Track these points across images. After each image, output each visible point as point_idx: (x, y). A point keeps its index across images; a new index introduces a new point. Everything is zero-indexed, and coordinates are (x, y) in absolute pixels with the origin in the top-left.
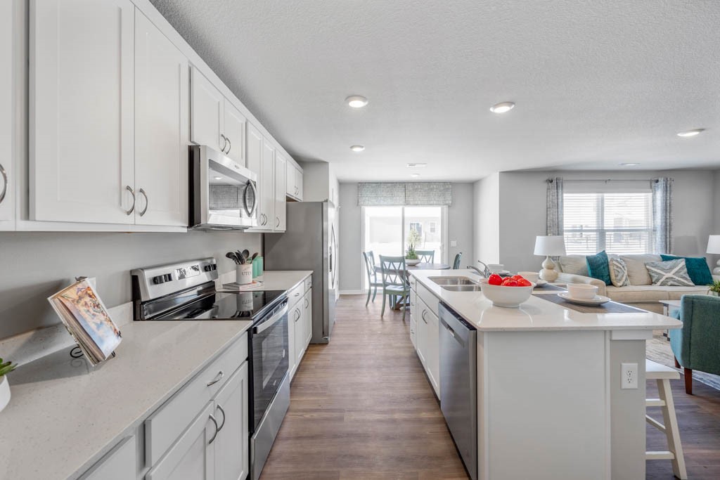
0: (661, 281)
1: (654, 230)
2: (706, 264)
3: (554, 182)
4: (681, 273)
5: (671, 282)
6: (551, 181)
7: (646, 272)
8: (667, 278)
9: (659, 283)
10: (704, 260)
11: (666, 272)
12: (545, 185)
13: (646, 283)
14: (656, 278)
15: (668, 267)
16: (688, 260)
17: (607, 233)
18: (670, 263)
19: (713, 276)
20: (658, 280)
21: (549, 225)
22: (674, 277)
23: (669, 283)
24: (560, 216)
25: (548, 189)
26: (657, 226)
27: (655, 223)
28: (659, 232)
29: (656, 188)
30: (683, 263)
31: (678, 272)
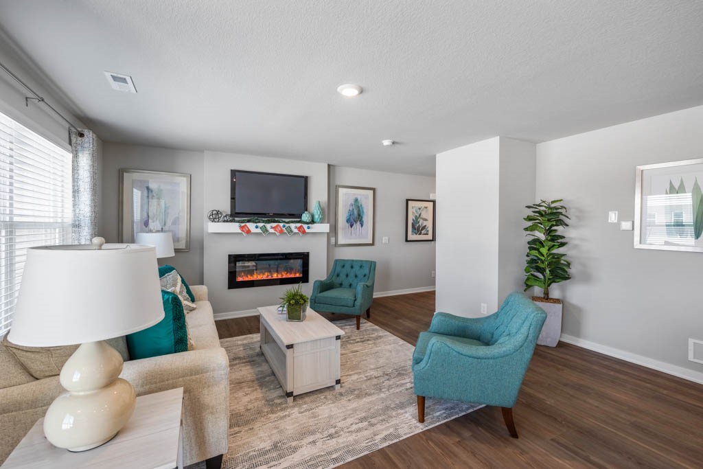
1: (76, 226)
26: (81, 217)
27: (77, 211)
28: (86, 228)
29: (79, 147)
30: (179, 277)
31: (181, 292)
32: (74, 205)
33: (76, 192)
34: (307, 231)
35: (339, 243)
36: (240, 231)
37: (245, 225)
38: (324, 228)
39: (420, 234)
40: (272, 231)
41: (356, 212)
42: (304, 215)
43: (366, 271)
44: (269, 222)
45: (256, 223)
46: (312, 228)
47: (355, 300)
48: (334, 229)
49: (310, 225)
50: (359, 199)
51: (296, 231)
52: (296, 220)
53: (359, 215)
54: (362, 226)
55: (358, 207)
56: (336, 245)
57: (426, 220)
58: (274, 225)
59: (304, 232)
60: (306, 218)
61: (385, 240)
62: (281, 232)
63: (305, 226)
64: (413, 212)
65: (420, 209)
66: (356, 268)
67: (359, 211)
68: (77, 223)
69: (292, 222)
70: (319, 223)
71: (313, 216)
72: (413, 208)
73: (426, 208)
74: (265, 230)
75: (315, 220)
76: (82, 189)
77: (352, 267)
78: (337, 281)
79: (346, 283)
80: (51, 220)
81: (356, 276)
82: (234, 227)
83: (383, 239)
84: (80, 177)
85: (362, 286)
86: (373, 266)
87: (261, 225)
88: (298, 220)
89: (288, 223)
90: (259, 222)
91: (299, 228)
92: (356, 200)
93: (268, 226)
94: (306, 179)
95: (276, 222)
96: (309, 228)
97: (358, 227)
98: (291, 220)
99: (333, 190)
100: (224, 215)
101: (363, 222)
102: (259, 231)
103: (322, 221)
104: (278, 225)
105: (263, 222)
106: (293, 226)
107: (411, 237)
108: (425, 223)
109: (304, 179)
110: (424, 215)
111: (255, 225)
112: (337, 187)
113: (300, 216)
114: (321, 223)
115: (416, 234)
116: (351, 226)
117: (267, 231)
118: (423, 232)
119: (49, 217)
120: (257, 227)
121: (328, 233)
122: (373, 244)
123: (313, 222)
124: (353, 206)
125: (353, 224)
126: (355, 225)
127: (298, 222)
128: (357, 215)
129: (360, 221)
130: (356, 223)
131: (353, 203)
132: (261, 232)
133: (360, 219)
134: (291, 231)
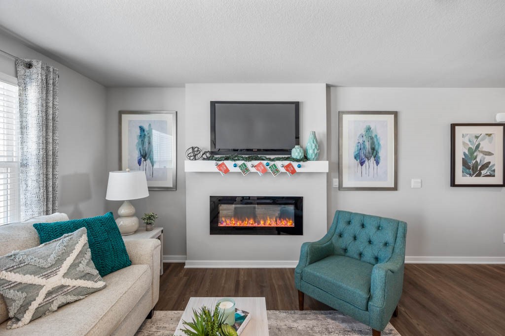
0: (34, 305)
1: (24, 165)
4: (81, 267)
8: (49, 293)
9: (28, 316)
11: (47, 277)
14: (19, 303)
15: (51, 259)
16: (89, 225)
18: (56, 246)
20: (24, 308)
22: (66, 282)
23: (54, 307)
26: (29, 156)
27: (25, 150)
28: (33, 167)
29: (28, 80)
30: (84, 239)
31: (74, 266)
32: (22, 142)
33: (23, 128)
34: (298, 170)
35: (344, 186)
36: (217, 170)
37: (223, 164)
38: (323, 166)
39: (479, 175)
40: (253, 170)
41: (368, 146)
42: (294, 150)
43: (389, 236)
44: (249, 159)
45: (235, 160)
46: (304, 166)
47: (369, 299)
48: (337, 168)
49: (301, 163)
50: (373, 128)
51: (283, 170)
52: (283, 156)
53: (373, 149)
54: (378, 163)
55: (372, 138)
56: (340, 187)
57: (490, 154)
58: (256, 163)
59: (293, 172)
60: (297, 154)
61: (415, 183)
62: (265, 172)
63: (295, 164)
64: (464, 143)
65: (477, 137)
66: (371, 230)
67: (373, 143)
68: (25, 162)
69: (278, 159)
70: (314, 160)
71: (305, 152)
72: (463, 136)
73: (490, 135)
74: (245, 169)
75: (309, 157)
76: (30, 125)
77: (363, 226)
78: (340, 244)
79: (353, 250)
80: (6, 159)
81: (370, 242)
82: (211, 166)
83: (411, 182)
84: (28, 112)
85: (382, 273)
86: (400, 230)
87: (240, 163)
88: (286, 156)
89: (273, 160)
90: (239, 160)
91: (287, 167)
92: (369, 129)
93: (249, 164)
94: (297, 105)
95: (258, 160)
96: (299, 166)
97: (371, 164)
98: (277, 156)
99: (334, 117)
100: (203, 152)
101: (379, 158)
102: (238, 170)
103: (318, 157)
104: (260, 163)
105: (243, 160)
106: (279, 164)
107: (460, 179)
108: (487, 159)
109: (294, 105)
110: (485, 146)
111: (233, 163)
112: (341, 114)
113: (289, 152)
114: (317, 160)
115: (471, 175)
116: (362, 163)
117: (247, 170)
118: (483, 172)
119: (4, 156)
120: (235, 166)
121: (327, 173)
122: (395, 188)
123: (305, 158)
124: (364, 137)
125: (364, 161)
126: (367, 162)
127: (287, 159)
128: (370, 150)
129: (375, 157)
130: (369, 160)
131: (364, 133)
132: (240, 171)
133: (375, 154)
134: (277, 170)
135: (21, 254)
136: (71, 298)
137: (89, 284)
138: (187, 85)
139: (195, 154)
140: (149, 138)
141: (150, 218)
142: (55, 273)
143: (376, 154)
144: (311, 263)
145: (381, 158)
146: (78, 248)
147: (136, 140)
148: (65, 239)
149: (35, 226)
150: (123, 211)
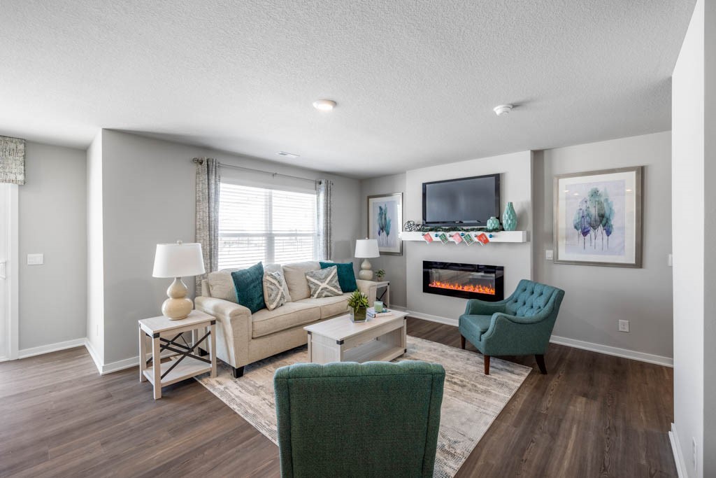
0: (317, 292)
1: (318, 235)
2: (352, 270)
3: (205, 163)
4: (333, 282)
5: (325, 293)
6: (201, 163)
7: (304, 283)
8: (322, 289)
9: (316, 296)
10: (351, 265)
11: (322, 282)
12: (194, 167)
13: (305, 296)
14: (313, 290)
15: (323, 276)
16: (339, 266)
17: (276, 238)
18: (326, 271)
19: (358, 281)
20: (315, 292)
21: (198, 227)
22: (328, 287)
23: (324, 295)
24: (212, 214)
25: (198, 173)
29: (320, 191)
30: (335, 271)
31: (331, 281)
34: (491, 240)
35: (560, 258)
36: (424, 239)
37: (428, 234)
40: (451, 239)
41: (594, 212)
42: (488, 221)
44: (448, 230)
45: (437, 231)
46: (498, 237)
49: (493, 233)
50: (601, 190)
51: (476, 240)
52: (478, 227)
53: (602, 216)
54: (609, 233)
55: (600, 203)
56: (556, 261)
58: (453, 233)
59: (486, 241)
60: (492, 225)
62: (460, 241)
63: (487, 234)
67: (601, 209)
68: (319, 233)
69: (473, 230)
70: (508, 230)
71: (501, 222)
74: (444, 239)
77: (532, 293)
80: (312, 233)
81: (532, 306)
82: (418, 236)
87: (441, 233)
88: (481, 227)
89: (467, 230)
90: (440, 231)
91: (479, 237)
92: (595, 193)
93: (448, 234)
94: (497, 177)
95: (455, 230)
96: (491, 236)
97: (599, 237)
98: (470, 227)
100: (416, 225)
101: (610, 227)
102: (438, 239)
104: (457, 234)
105: (443, 231)
106: (473, 234)
109: (494, 178)
111: (436, 233)
112: (556, 178)
113: (484, 222)
116: (585, 233)
117: (446, 239)
119: (311, 231)
120: (436, 236)
122: (637, 265)
123: (501, 228)
124: (588, 202)
125: (589, 231)
126: (592, 232)
127: (480, 230)
128: (597, 218)
129: (604, 226)
130: (595, 229)
131: (588, 198)
132: (440, 240)
133: (604, 222)
134: (471, 240)
135: (315, 272)
136: (329, 294)
137: (336, 291)
138: (407, 172)
139: (410, 226)
140: (385, 214)
141: (379, 273)
142: (324, 282)
143: (607, 222)
144: (471, 314)
145: (614, 227)
146: (333, 274)
147: (377, 217)
148: (328, 269)
149: (320, 263)
150: (364, 265)
